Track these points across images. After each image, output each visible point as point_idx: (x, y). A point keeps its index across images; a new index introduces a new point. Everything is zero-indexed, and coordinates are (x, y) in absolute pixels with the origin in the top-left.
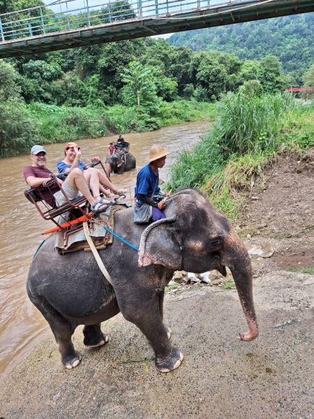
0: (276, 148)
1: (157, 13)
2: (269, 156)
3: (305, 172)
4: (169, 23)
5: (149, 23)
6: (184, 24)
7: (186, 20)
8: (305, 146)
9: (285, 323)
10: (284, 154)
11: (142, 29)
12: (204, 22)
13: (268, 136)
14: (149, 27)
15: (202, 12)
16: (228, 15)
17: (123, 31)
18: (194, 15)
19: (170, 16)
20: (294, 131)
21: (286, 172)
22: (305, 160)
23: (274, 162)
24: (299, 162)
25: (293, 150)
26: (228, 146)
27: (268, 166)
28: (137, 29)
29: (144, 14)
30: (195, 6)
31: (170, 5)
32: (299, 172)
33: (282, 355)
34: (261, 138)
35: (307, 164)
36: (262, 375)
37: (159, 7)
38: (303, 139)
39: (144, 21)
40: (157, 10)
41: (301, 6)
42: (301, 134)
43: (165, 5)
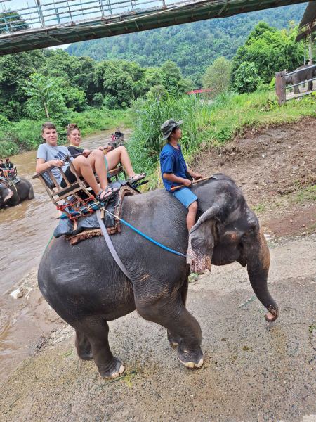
0: (198, 145)
1: (59, 21)
2: (193, 153)
3: (227, 164)
4: (74, 32)
5: (55, 33)
6: (90, 33)
7: (91, 28)
8: (222, 141)
9: (247, 301)
10: (206, 149)
11: (46, 38)
12: (109, 30)
13: (188, 135)
14: (54, 36)
15: (107, 21)
16: (132, 23)
17: (25, 41)
18: (101, 24)
19: (75, 25)
20: (210, 128)
21: (211, 166)
22: (225, 152)
23: (199, 159)
24: (220, 155)
25: (213, 145)
26: (154, 149)
27: (194, 163)
28: (41, 38)
29: (47, 24)
30: (100, 14)
31: (73, 14)
32: (222, 164)
33: (252, 331)
34: (183, 138)
35: (227, 157)
36: (241, 354)
37: (60, 16)
38: (220, 134)
39: (48, 30)
40: (58, 19)
41: (196, 14)
42: (217, 130)
43: (68, 15)
